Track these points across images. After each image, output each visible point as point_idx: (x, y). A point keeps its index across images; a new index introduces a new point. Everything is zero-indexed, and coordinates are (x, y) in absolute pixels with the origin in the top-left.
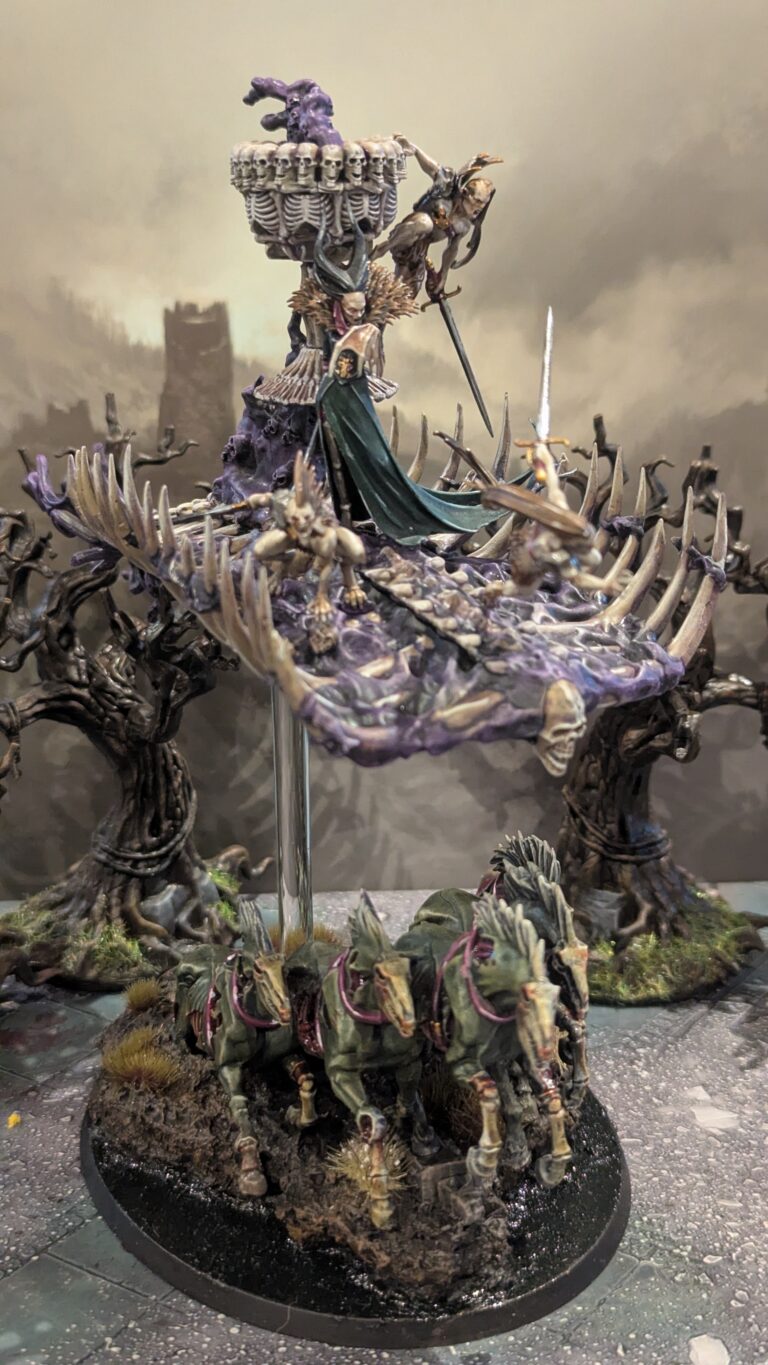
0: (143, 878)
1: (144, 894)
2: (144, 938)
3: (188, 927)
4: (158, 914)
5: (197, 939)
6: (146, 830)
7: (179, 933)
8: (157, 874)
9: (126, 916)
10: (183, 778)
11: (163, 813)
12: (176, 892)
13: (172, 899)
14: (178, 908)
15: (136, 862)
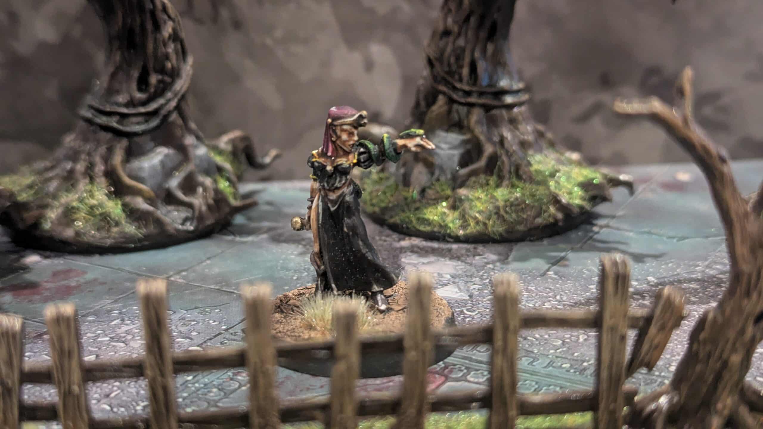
0: (129, 136)
1: (131, 153)
2: (128, 199)
3: (180, 195)
4: (145, 175)
6: (134, 86)
7: (169, 199)
8: (146, 133)
9: (111, 175)
10: (174, 30)
11: (151, 65)
12: (166, 156)
13: (162, 162)
14: (168, 173)
15: (124, 116)
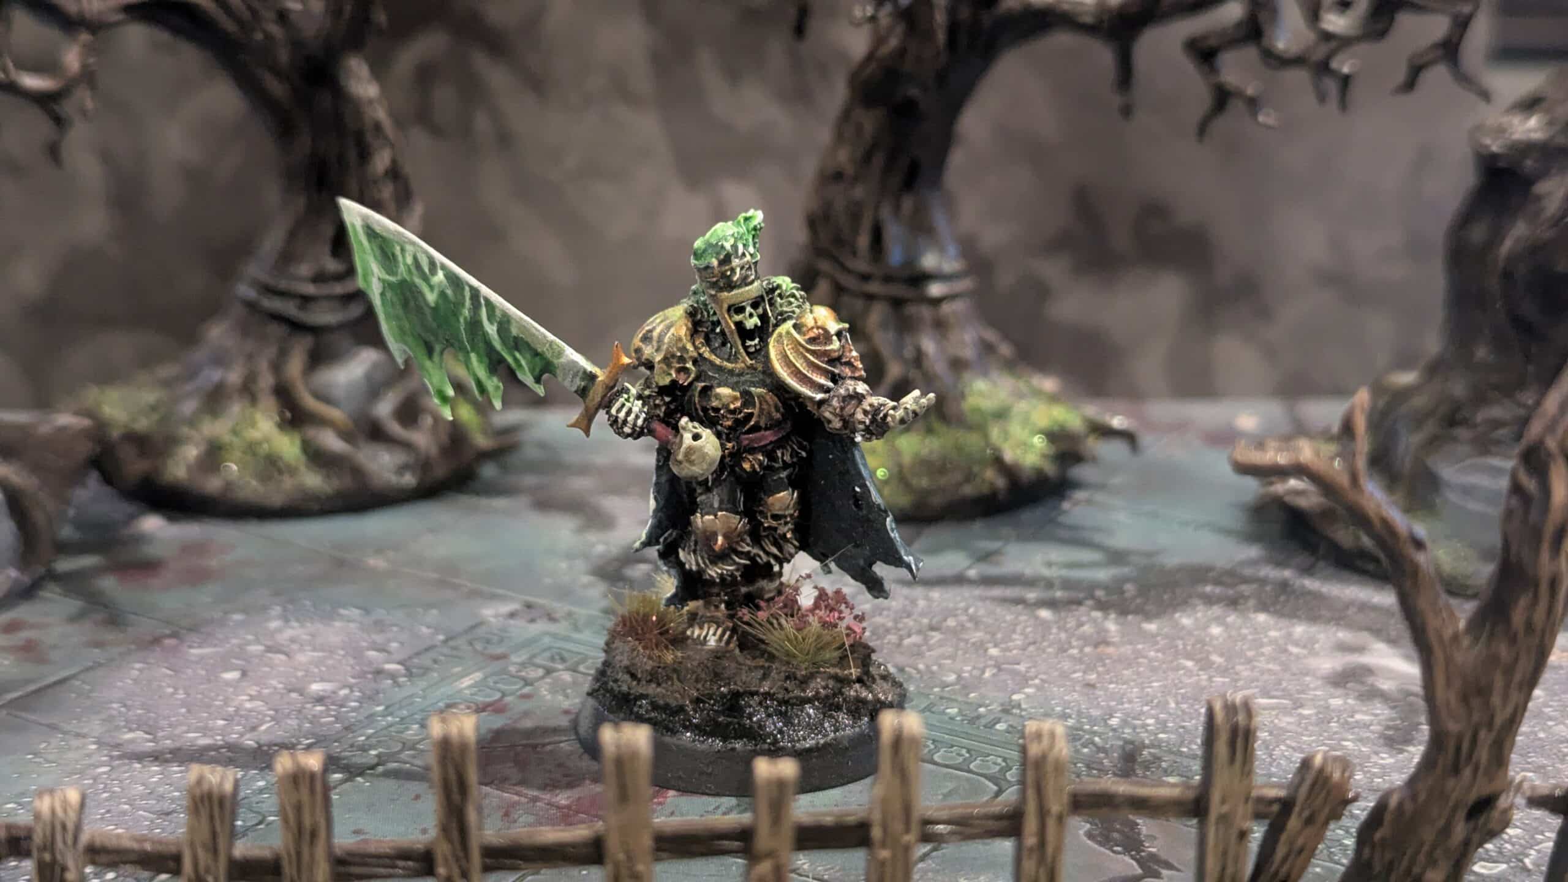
0: (315, 330)
1: (318, 358)
2: (312, 432)
3: (395, 428)
4: (339, 393)
5: (407, 446)
6: (327, 249)
7: (376, 433)
8: (341, 327)
9: (284, 395)
10: (394, 162)
12: (376, 363)
13: (368, 377)
14: (374, 389)
15: (306, 300)
